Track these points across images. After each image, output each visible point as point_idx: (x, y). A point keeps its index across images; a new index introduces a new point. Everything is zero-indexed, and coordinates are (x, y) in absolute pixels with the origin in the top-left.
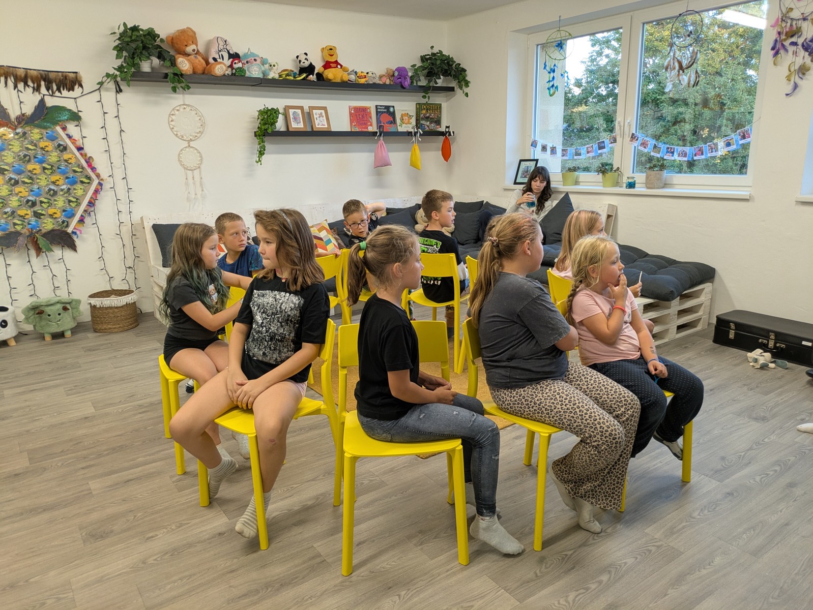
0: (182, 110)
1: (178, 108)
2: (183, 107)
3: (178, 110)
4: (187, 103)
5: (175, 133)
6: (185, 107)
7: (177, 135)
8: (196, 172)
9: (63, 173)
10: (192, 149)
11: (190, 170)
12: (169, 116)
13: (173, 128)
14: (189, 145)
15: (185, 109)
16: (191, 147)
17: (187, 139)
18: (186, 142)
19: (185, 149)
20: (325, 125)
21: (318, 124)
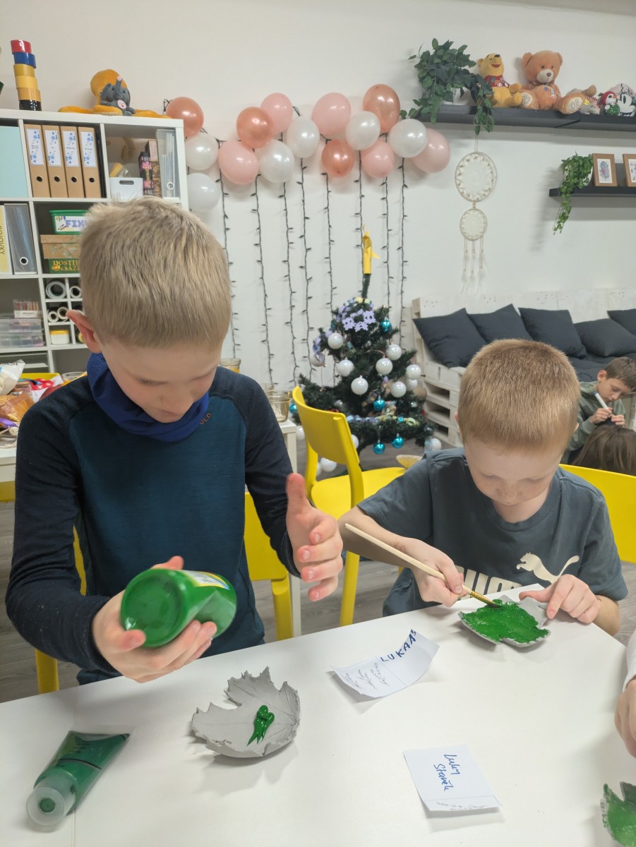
0: (472, 160)
1: (467, 158)
2: (474, 156)
3: (468, 160)
4: (480, 150)
5: (461, 190)
6: (476, 155)
7: (462, 193)
8: (478, 243)
10: (477, 212)
11: (471, 240)
12: (457, 168)
13: (459, 185)
14: (474, 207)
15: (476, 158)
16: (476, 210)
17: (473, 199)
18: (472, 203)
19: (469, 212)
21: (633, 177)
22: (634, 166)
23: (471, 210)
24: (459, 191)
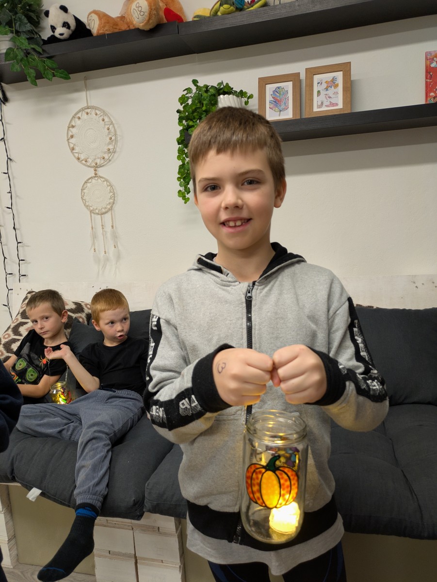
1: (79, 115)
2: (86, 111)
3: (79, 118)
5: (76, 155)
7: (78, 159)
8: (108, 216)
10: (100, 180)
11: (98, 214)
12: (68, 129)
13: (73, 149)
14: (96, 174)
15: (88, 113)
17: (93, 164)
18: (92, 169)
19: (90, 181)
20: (337, 105)
21: (319, 103)
22: (324, 85)
23: (91, 178)
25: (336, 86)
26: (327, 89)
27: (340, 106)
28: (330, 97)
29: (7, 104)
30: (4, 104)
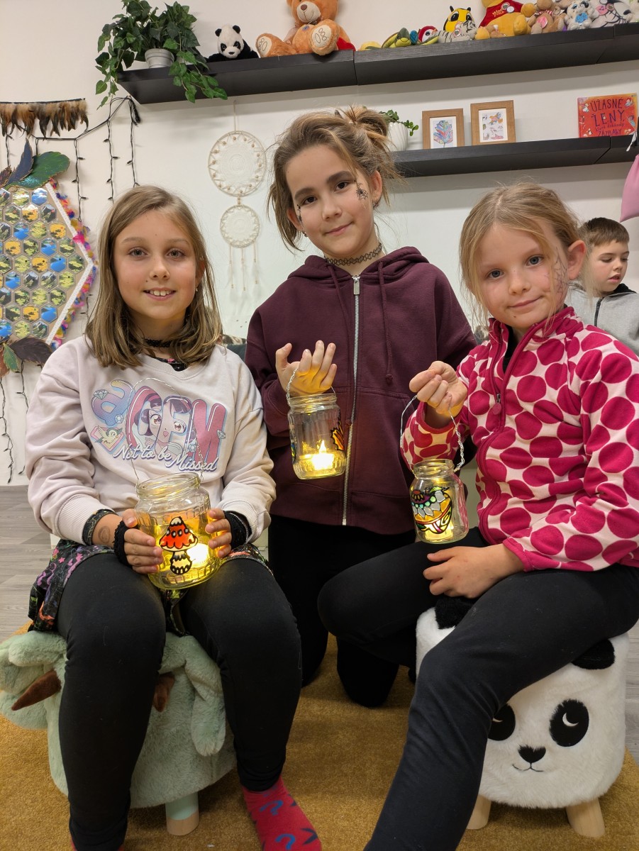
0: (230, 142)
1: (224, 140)
2: (232, 137)
3: (225, 143)
4: (240, 130)
5: (218, 182)
6: (236, 136)
7: (220, 186)
8: (250, 249)
9: (49, 253)
10: (243, 210)
11: (239, 247)
12: (210, 155)
13: (214, 176)
14: (239, 203)
15: (235, 139)
16: (241, 206)
17: (237, 193)
18: (236, 198)
19: (232, 210)
20: (502, 137)
21: (486, 136)
22: (490, 120)
23: (234, 207)
24: (216, 184)
25: (501, 121)
26: (492, 123)
27: (507, 139)
28: (495, 131)
29: (139, 125)
30: (136, 124)
